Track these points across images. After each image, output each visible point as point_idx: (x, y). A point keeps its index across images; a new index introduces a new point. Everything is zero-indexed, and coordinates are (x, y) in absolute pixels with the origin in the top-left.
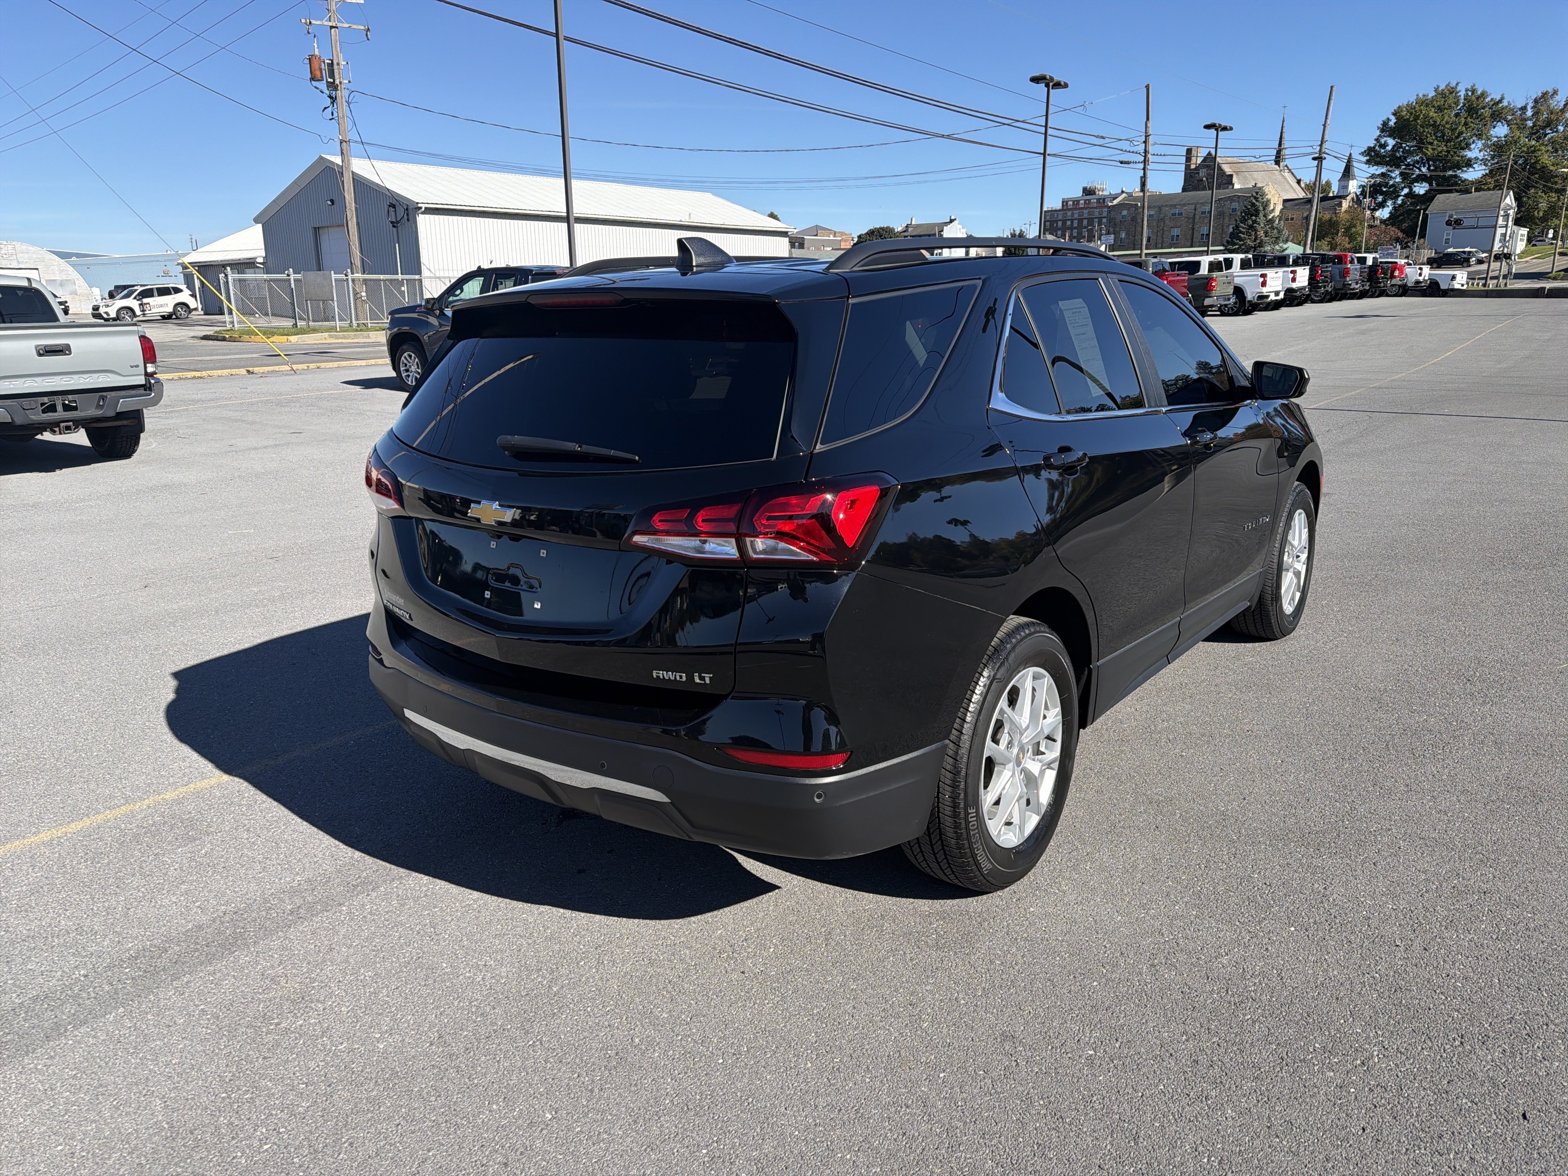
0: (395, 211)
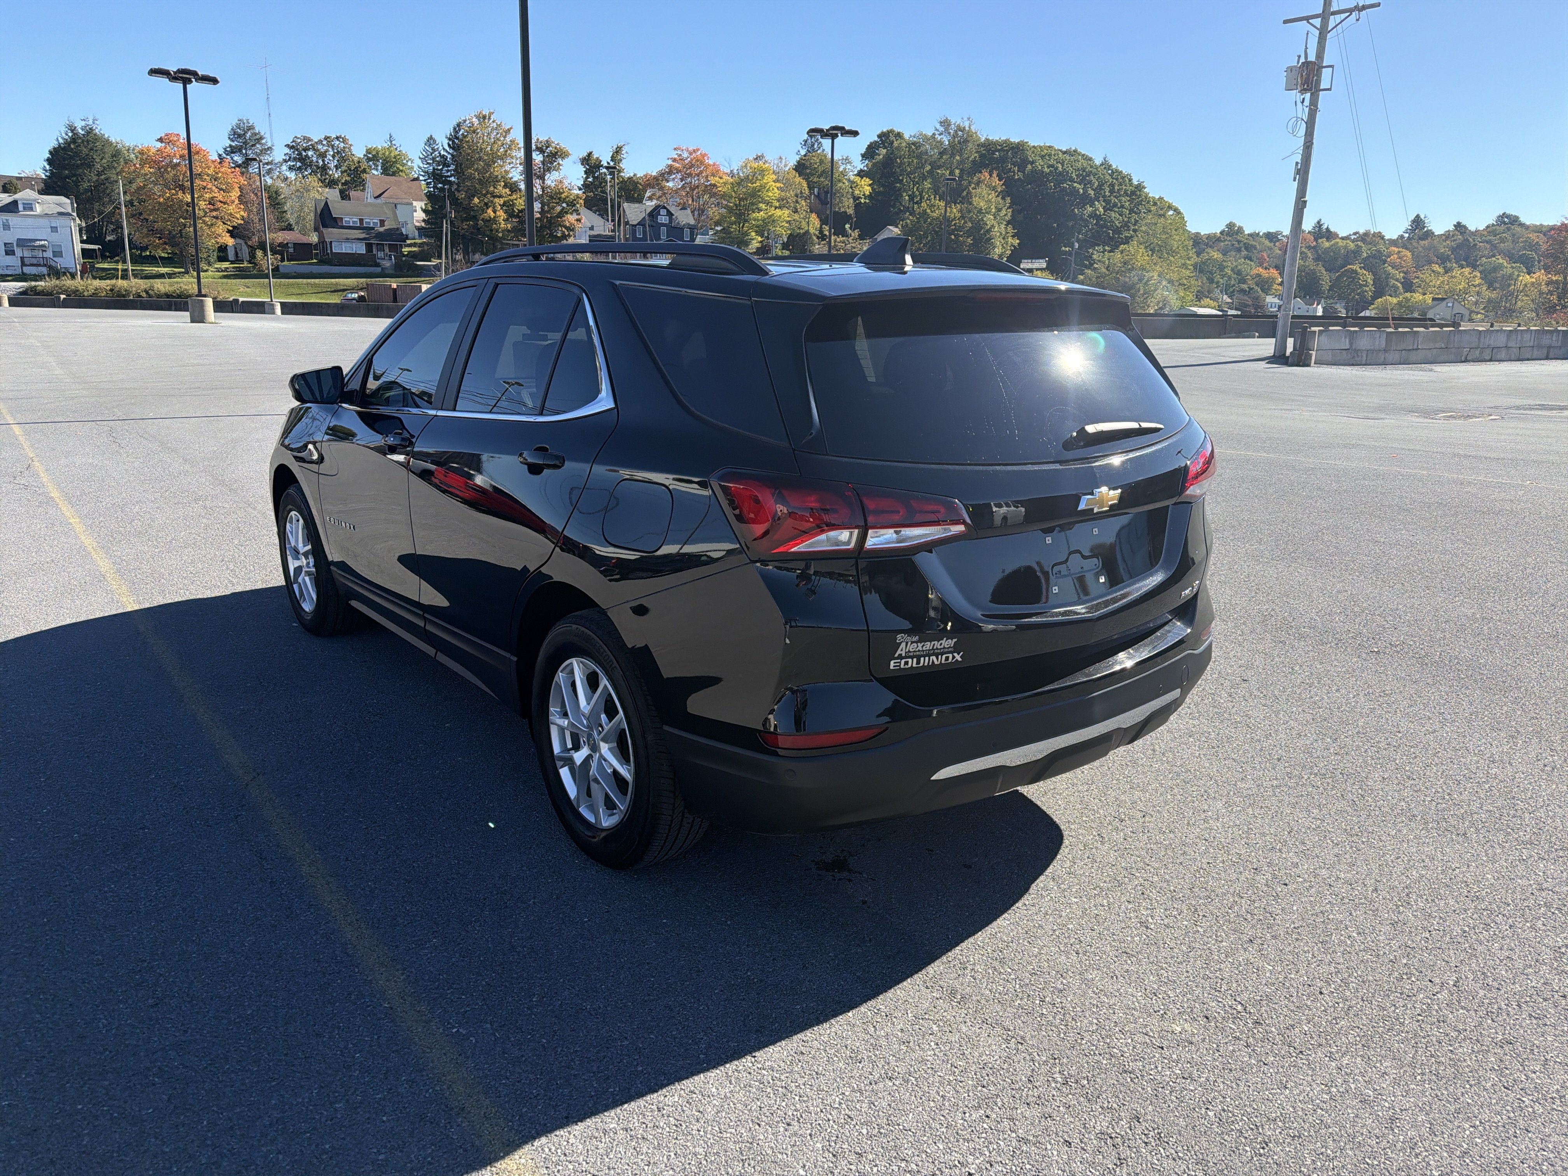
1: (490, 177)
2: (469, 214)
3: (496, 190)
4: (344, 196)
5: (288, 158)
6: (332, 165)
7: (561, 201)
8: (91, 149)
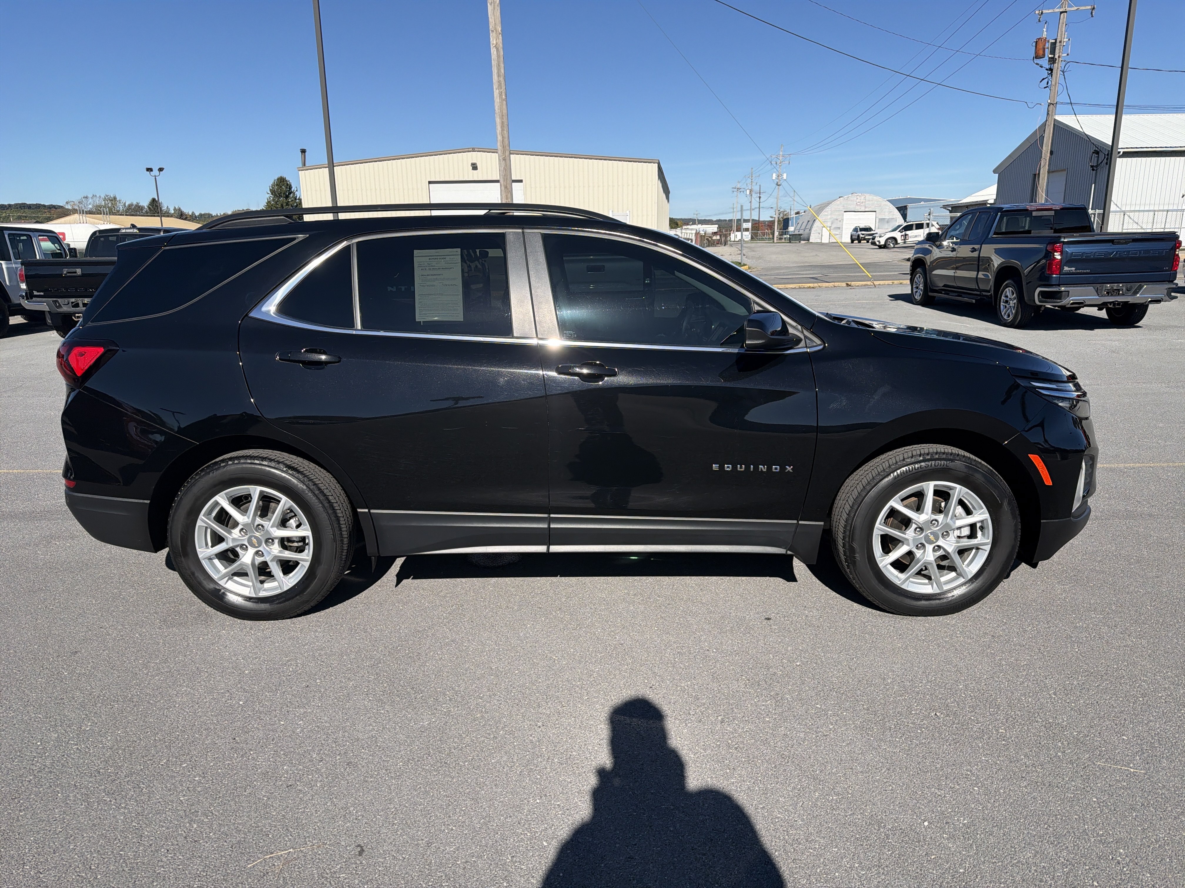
0: (1098, 157)
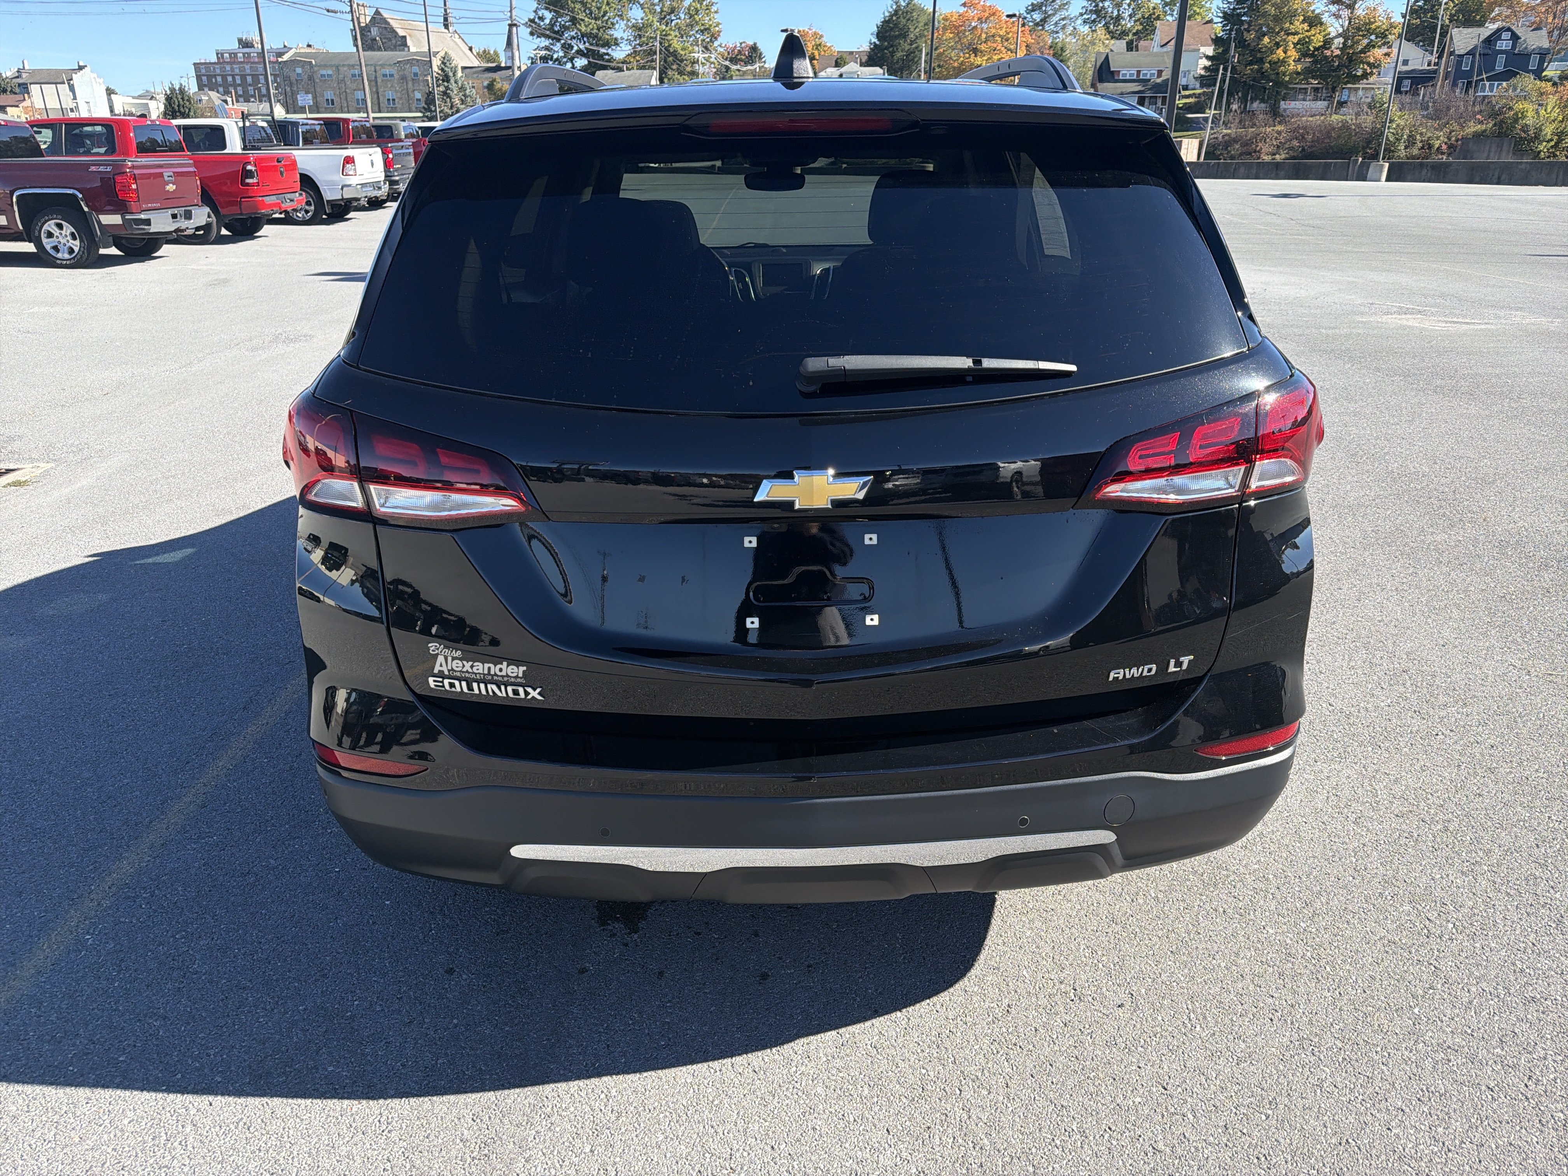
1: (1288, 12)
2: (1255, 55)
3: (1292, 26)
4: (1130, 47)
5: (1084, 11)
6: (1126, 15)
7: (1370, 32)
8: (908, 20)
